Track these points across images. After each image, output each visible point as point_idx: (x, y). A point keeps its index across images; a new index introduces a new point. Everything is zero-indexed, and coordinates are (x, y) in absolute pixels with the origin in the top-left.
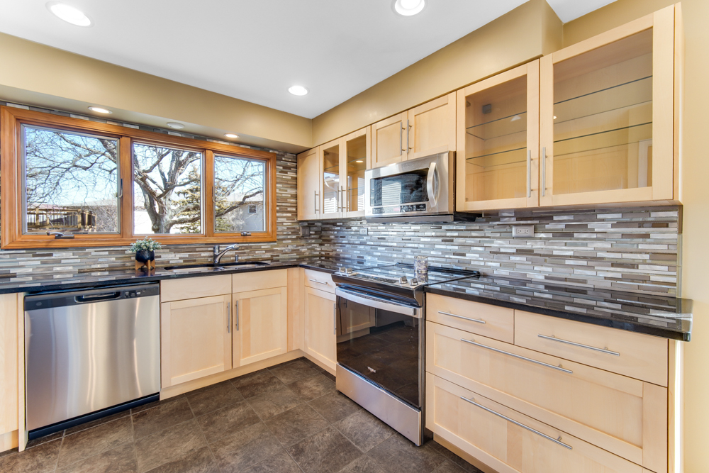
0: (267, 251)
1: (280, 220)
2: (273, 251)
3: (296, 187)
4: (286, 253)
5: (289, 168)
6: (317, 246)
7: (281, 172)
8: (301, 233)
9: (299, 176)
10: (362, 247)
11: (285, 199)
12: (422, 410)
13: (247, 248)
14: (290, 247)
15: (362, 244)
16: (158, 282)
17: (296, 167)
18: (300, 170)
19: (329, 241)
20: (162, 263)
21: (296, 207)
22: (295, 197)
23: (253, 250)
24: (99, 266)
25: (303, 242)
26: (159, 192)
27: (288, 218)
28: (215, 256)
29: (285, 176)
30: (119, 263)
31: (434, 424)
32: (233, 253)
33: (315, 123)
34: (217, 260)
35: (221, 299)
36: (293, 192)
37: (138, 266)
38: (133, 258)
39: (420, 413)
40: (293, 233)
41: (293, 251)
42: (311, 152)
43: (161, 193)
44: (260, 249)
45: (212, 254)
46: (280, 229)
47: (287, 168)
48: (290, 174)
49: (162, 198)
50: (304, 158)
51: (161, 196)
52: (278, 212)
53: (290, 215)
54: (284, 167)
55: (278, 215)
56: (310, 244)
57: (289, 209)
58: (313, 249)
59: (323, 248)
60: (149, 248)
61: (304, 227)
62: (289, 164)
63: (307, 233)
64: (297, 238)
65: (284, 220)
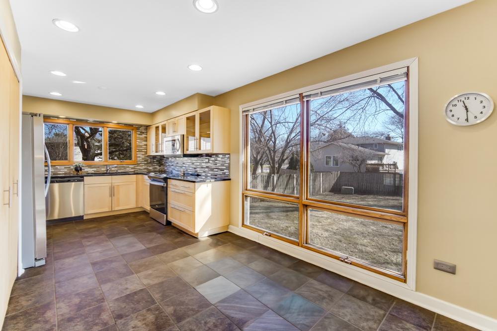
0: (132, 168)
1: (138, 155)
2: (135, 168)
3: (146, 141)
4: (141, 170)
5: (143, 133)
6: (158, 166)
7: (139, 134)
8: (149, 161)
9: (148, 136)
10: (172, 167)
11: (141, 146)
12: (166, 214)
13: (122, 167)
14: (144, 167)
15: (172, 165)
16: (83, 177)
17: (147, 132)
18: (148, 133)
19: (162, 164)
20: (85, 172)
21: (147, 150)
22: (146, 145)
23: (125, 168)
24: (61, 173)
25: (150, 165)
26: (87, 135)
27: (142, 154)
28: (107, 170)
29: (141, 136)
30: (68, 172)
31: (170, 219)
32: (116, 169)
33: (152, 115)
34: (108, 172)
35: (107, 185)
36: (145, 143)
37: (76, 173)
38: (74, 170)
39: (165, 215)
40: (145, 161)
41: (145, 169)
42: (151, 127)
43: (88, 136)
44: (128, 167)
45: (106, 169)
46: (138, 159)
47: (142, 133)
48: (144, 136)
49: (89, 140)
50: (149, 129)
51: (88, 138)
52: (137, 152)
53: (143, 153)
54: (141, 133)
55: (138, 153)
56: (154, 166)
57: (143, 151)
58: (155, 168)
59: (161, 168)
60: (80, 166)
61: (150, 158)
62: (143, 131)
63: (152, 161)
64: (147, 163)
65: (141, 155)
